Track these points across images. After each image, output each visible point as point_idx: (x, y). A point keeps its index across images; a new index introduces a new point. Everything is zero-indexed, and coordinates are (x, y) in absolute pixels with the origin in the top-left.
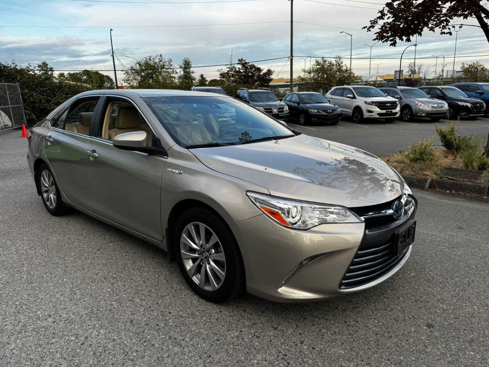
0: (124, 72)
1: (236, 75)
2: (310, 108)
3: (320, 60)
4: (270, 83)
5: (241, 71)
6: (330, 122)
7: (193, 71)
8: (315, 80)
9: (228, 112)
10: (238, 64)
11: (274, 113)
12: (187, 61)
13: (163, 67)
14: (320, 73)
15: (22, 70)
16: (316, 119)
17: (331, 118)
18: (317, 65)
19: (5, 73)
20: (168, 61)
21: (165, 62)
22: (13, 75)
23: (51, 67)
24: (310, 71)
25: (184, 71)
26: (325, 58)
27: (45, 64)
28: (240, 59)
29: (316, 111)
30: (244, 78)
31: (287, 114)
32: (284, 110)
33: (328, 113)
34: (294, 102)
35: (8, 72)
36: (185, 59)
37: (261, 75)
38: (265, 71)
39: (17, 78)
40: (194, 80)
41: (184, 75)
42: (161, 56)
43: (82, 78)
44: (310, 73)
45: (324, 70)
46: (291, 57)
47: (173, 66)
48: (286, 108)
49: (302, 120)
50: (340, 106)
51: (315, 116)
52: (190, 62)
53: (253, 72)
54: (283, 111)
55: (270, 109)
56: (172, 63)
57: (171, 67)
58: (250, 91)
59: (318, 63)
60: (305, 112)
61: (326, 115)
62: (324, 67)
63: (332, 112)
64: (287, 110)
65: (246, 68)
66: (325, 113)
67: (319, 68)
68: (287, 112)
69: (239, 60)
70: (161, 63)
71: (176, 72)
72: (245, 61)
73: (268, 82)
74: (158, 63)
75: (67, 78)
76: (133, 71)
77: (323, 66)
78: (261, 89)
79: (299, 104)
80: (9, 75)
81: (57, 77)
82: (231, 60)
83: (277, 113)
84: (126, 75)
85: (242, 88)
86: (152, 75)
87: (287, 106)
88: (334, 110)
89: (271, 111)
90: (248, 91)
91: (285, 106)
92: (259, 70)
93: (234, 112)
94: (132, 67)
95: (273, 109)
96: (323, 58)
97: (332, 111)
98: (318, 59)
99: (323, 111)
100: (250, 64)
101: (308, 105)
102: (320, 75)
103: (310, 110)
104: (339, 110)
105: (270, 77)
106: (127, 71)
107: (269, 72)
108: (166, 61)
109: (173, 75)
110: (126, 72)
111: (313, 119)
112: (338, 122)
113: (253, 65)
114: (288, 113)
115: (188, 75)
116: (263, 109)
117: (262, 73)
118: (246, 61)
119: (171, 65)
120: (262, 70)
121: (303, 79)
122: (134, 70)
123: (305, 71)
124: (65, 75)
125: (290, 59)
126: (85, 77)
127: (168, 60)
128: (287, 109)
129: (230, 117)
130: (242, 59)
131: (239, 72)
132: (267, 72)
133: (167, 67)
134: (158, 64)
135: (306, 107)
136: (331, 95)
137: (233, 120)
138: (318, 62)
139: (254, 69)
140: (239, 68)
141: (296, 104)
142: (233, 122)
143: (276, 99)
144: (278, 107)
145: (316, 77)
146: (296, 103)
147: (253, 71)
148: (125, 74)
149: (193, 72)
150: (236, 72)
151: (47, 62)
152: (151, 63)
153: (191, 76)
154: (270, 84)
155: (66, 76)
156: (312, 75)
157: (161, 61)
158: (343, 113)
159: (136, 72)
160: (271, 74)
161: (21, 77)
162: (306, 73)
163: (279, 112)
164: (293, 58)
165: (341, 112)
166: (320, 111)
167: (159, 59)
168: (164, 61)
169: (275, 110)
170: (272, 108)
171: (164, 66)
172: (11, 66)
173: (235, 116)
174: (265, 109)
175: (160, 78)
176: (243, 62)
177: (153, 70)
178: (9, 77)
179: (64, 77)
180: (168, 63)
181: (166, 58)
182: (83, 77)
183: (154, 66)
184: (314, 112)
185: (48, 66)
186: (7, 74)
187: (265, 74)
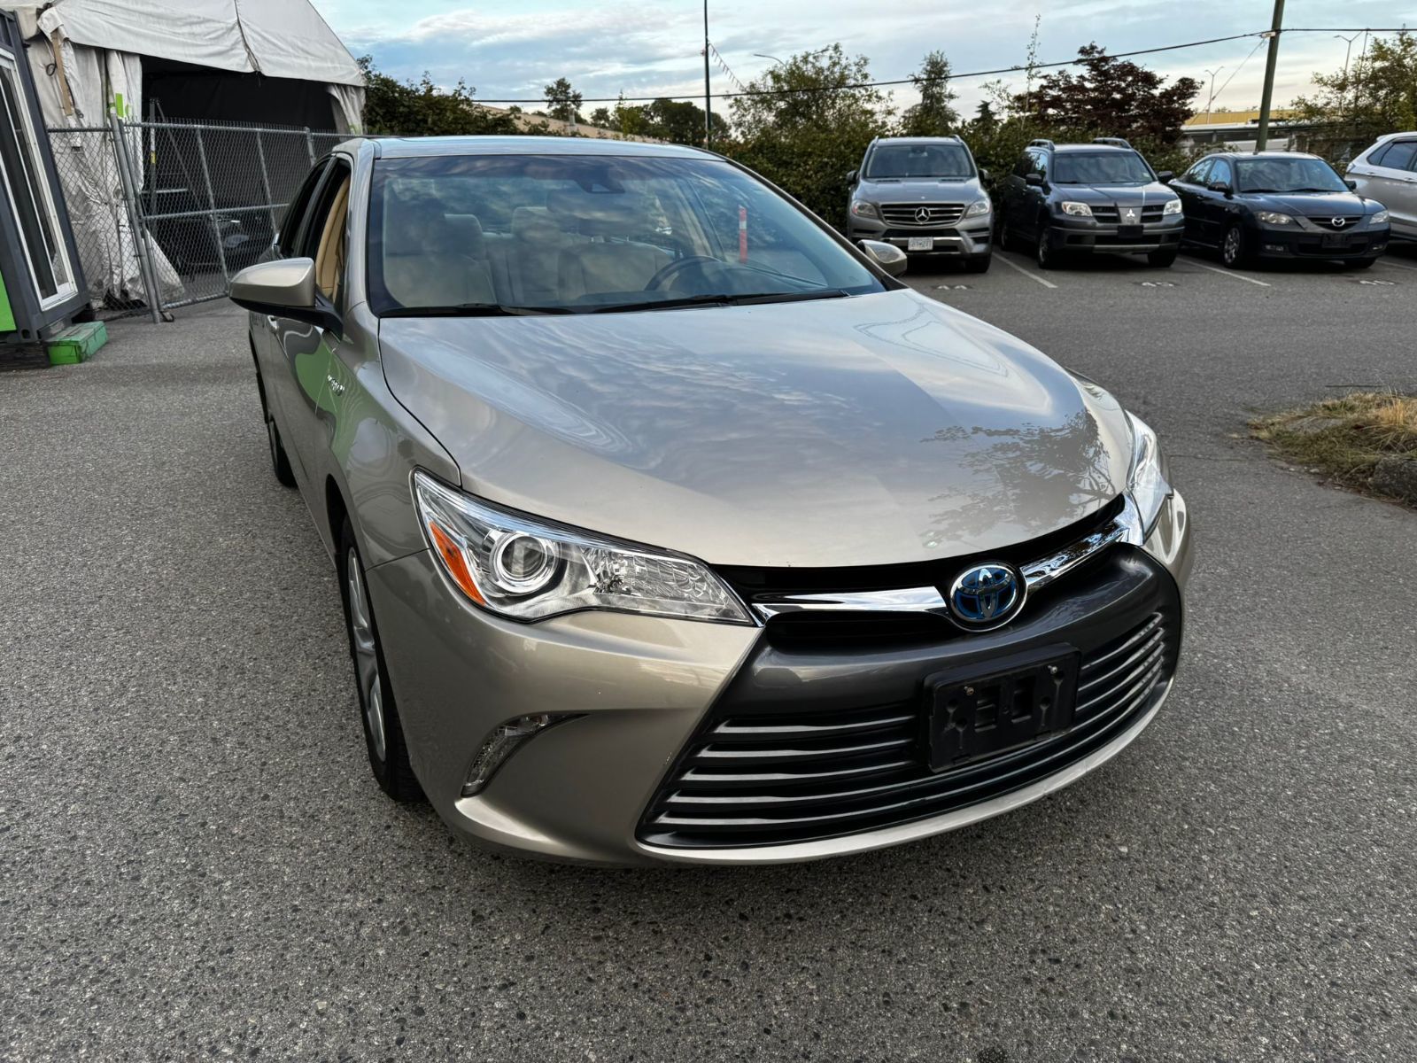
0: (731, 101)
1: (1067, 101)
2: (1264, 210)
3: (1391, 40)
4: (1183, 123)
5: (1088, 85)
6: (1342, 263)
7: (953, 93)
8: (1359, 111)
9: (965, 217)
10: (1079, 61)
11: (1125, 222)
12: (938, 63)
13: (841, 82)
14: (1381, 87)
15: (443, 100)
16: (1280, 249)
17: (1338, 246)
18: (1375, 59)
19: (401, 109)
20: (856, 64)
21: (846, 67)
22: (417, 113)
23: (577, 92)
24: (1346, 79)
25: (925, 91)
26: (1410, 33)
27: (562, 85)
28: (1087, 46)
29: (1284, 219)
30: (1095, 108)
31: (1176, 226)
32: (1165, 213)
33: (1330, 227)
34: (1211, 188)
35: (408, 107)
36: (931, 55)
37: (1153, 96)
38: (1168, 85)
39: (425, 121)
40: (953, 120)
41: (924, 106)
42: (836, 48)
43: (651, 122)
44: (1342, 87)
45: (1403, 75)
46: (1273, 34)
47: (870, 78)
48: (1175, 207)
49: (1231, 251)
50: (1390, 202)
51: (1278, 236)
52: (945, 65)
53: (1124, 89)
54: (1160, 218)
55: (1114, 209)
56: (866, 70)
57: (865, 82)
58: (1059, 148)
59: (1381, 52)
60: (1245, 221)
61: (1322, 236)
62: (1404, 66)
63: (1346, 226)
64: (1174, 214)
65: (1106, 74)
66: (1321, 230)
67: (1383, 70)
68: (1175, 221)
69: (1083, 51)
70: (837, 69)
71: (877, 97)
72: (1101, 52)
73: (1177, 119)
74: (828, 69)
75: (613, 121)
76: (756, 97)
77: (1399, 61)
78: (1105, 143)
79: (1228, 193)
80: (410, 113)
81: (589, 120)
82: (1031, 50)
83: (1137, 222)
84: (734, 109)
85: (1036, 140)
86: (809, 107)
87: (1179, 202)
88: (1358, 219)
89: (1115, 215)
90: (1052, 149)
91: (1171, 198)
92: (1149, 80)
93: (986, 214)
94: (752, 86)
95: (1120, 210)
96: (1403, 32)
97: (1346, 219)
98: (1381, 36)
99: (1312, 220)
100: (1121, 60)
101: (1262, 199)
102: (1382, 93)
103: (1264, 216)
104: (1380, 219)
105: (1184, 104)
106: (738, 97)
107: (1187, 87)
108: (851, 62)
109: (868, 106)
110: (736, 100)
111: (1268, 247)
112: (1370, 262)
113: (1130, 64)
114: (1178, 225)
115: (936, 105)
116: (1089, 210)
117: (1156, 92)
118: (1107, 54)
119: (865, 76)
120: (1161, 81)
121: (1311, 111)
122: (759, 93)
123: (1321, 79)
124: (609, 114)
125: (1268, 40)
126: (658, 119)
127: (857, 61)
128: (1179, 209)
129: (970, 231)
130: (1093, 48)
131: (1082, 89)
132: (1178, 88)
133: (851, 82)
134: (826, 73)
135: (1252, 204)
136: (1371, 163)
137: (977, 241)
138: (1381, 47)
139: (1130, 79)
140: (1082, 77)
141: (1219, 196)
142: (979, 248)
143: (1147, 175)
144: (1144, 203)
145: (1363, 102)
146: (1219, 190)
147: (1128, 86)
148: (731, 107)
149: (951, 97)
150: (1070, 88)
151: (568, 81)
152: (809, 70)
153: (943, 108)
154: (1183, 128)
155: (611, 118)
156: (1350, 95)
157: (835, 64)
158: (1395, 227)
159: (763, 101)
160: (1192, 95)
161: (437, 118)
162: (1326, 89)
163: (1144, 219)
164: (1282, 35)
165: (1385, 227)
166: (1304, 221)
167: (831, 57)
168: (844, 62)
169: (1131, 214)
170: (1119, 205)
171: (843, 78)
172: (417, 90)
173: (985, 229)
174: (1094, 209)
175: (829, 114)
176: (1097, 55)
177: (814, 91)
178: (410, 120)
179: (607, 119)
180: (854, 69)
181: (849, 57)
182: (652, 118)
183: (816, 80)
184: (1278, 224)
185: (570, 91)
186: (406, 110)
187: (1167, 95)
